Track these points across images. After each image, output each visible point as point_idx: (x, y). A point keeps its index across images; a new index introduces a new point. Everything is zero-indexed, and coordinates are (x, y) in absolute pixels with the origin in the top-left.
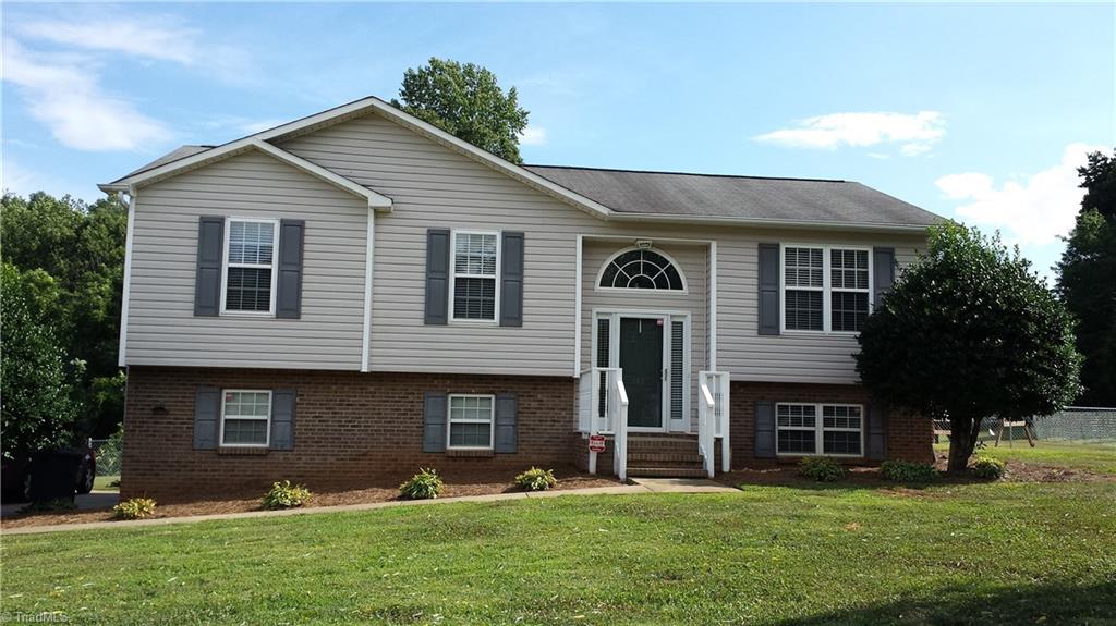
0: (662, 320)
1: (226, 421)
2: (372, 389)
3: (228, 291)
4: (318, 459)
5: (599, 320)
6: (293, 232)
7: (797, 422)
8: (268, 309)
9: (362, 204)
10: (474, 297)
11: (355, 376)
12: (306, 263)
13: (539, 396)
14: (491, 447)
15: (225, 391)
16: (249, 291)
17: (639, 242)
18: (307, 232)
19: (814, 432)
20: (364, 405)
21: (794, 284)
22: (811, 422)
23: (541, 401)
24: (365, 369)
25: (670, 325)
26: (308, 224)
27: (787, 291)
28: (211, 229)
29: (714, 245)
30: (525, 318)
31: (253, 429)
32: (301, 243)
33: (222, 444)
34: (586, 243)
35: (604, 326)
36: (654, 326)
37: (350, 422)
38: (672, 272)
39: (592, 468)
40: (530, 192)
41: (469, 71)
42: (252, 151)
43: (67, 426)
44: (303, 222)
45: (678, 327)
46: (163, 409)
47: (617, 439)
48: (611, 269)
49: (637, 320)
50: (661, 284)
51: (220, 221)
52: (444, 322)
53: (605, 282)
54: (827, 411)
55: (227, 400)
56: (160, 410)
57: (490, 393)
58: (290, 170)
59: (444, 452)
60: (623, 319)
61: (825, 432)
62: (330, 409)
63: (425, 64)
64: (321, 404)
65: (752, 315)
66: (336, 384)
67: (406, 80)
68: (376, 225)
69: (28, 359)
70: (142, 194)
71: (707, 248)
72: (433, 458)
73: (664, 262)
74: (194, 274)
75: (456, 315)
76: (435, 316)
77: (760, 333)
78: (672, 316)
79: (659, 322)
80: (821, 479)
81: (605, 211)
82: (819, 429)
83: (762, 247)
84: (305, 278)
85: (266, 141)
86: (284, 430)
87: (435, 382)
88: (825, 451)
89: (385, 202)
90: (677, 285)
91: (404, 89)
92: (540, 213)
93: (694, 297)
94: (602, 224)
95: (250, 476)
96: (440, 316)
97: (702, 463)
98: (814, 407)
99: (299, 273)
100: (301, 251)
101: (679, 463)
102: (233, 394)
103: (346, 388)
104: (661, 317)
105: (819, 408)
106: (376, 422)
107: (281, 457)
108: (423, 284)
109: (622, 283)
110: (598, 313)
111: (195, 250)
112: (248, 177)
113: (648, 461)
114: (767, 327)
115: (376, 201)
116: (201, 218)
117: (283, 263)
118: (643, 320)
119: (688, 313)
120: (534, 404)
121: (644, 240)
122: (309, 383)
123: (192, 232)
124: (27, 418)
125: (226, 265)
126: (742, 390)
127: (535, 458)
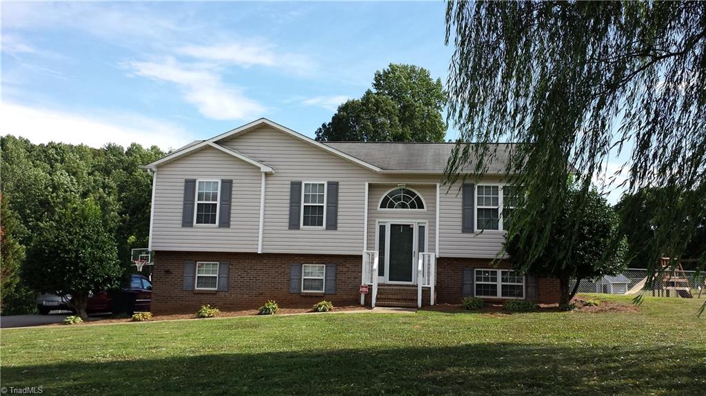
0: (413, 225)
1: (198, 277)
2: (265, 262)
3: (198, 215)
4: (240, 296)
5: (380, 226)
6: (227, 185)
7: (486, 279)
8: (215, 223)
9: (257, 170)
10: (313, 215)
11: (254, 256)
12: (233, 200)
14: (323, 291)
15: (198, 262)
16: (206, 214)
17: (399, 184)
18: (234, 185)
19: (496, 285)
20: (261, 269)
21: (482, 205)
22: (495, 280)
23: (349, 267)
24: (260, 252)
25: (417, 228)
26: (234, 181)
27: (478, 209)
28: (190, 185)
29: (438, 185)
30: (339, 225)
31: (210, 281)
32: (231, 190)
33: (196, 288)
34: (370, 185)
35: (382, 228)
36: (408, 228)
37: (255, 278)
38: (418, 199)
39: (362, 302)
40: (341, 161)
41: (413, 69)
42: (208, 148)
43: (118, 279)
45: (422, 229)
46: (168, 271)
47: (373, 287)
48: (386, 199)
49: (400, 225)
50: (413, 206)
51: (194, 181)
52: (298, 228)
53: (383, 206)
54: (503, 273)
55: (199, 267)
56: (167, 272)
57: (324, 263)
58: (225, 155)
59: (300, 293)
60: (392, 225)
61: (502, 285)
62: (245, 271)
63: (387, 68)
64: (241, 269)
65: (458, 222)
67: (376, 78)
68: (266, 180)
69: (100, 249)
70: (160, 169)
71: (435, 186)
72: (294, 296)
73: (414, 194)
74: (182, 207)
75: (304, 225)
76: (294, 225)
77: (463, 232)
78: (418, 223)
79: (411, 226)
80: (468, 309)
81: (378, 170)
82: (499, 283)
83: (464, 186)
84: (232, 208)
85: (214, 142)
86: (224, 281)
87: (296, 258)
88: (502, 295)
89: (268, 170)
90: (421, 206)
91: (375, 82)
92: (346, 172)
93: (429, 212)
94: (377, 176)
96: (296, 225)
98: (496, 272)
99: (230, 205)
100: (231, 194)
101: (405, 300)
102: (201, 264)
103: (253, 261)
104: (413, 223)
105: (499, 272)
106: (267, 278)
107: (222, 294)
108: (288, 209)
109: (392, 206)
110: (379, 222)
111: (182, 195)
112: (206, 160)
113: (387, 298)
114: (467, 228)
115: (265, 169)
116: (186, 180)
117: (222, 201)
119: (427, 221)
120: (345, 269)
121: (402, 183)
122: (236, 259)
123: (181, 187)
124: (98, 276)
125: (196, 202)
126: (455, 262)
127: (345, 297)
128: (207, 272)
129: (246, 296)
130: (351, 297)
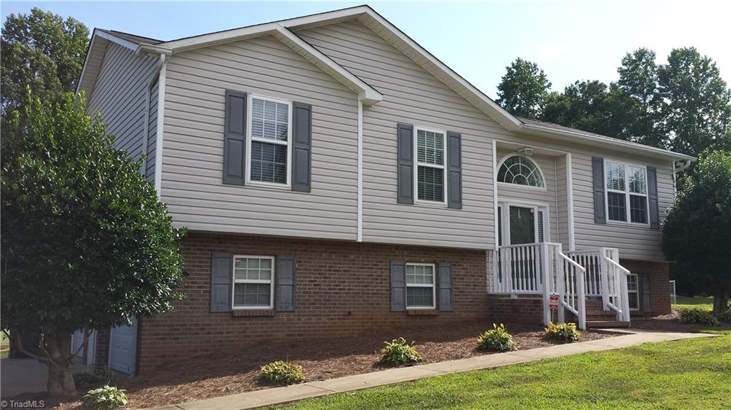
0: (533, 209)
1: (237, 285)
3: (252, 163)
4: (314, 319)
6: (303, 113)
8: (284, 181)
10: (429, 183)
12: (313, 142)
13: (465, 266)
14: (435, 307)
15: (235, 256)
16: (267, 163)
17: (527, 149)
18: (314, 115)
20: (347, 271)
21: (611, 188)
23: (466, 269)
24: (360, 240)
25: (538, 213)
26: (314, 109)
27: (608, 192)
28: (235, 103)
29: (570, 156)
32: (309, 125)
33: (234, 307)
37: (337, 286)
44: (310, 106)
48: (503, 169)
49: (517, 208)
50: (532, 182)
51: (243, 97)
53: (499, 178)
55: (237, 265)
57: (433, 262)
59: (406, 311)
60: (511, 207)
62: (322, 274)
64: (315, 270)
65: (591, 208)
66: (325, 252)
68: (364, 116)
70: (172, 61)
72: (397, 317)
74: (222, 144)
76: (405, 196)
77: (596, 222)
78: (539, 207)
79: (532, 211)
81: (517, 123)
83: (594, 160)
84: (313, 156)
85: (288, 29)
86: (286, 292)
87: (397, 252)
89: (378, 97)
93: (550, 193)
95: (259, 336)
96: (408, 197)
97: (615, 316)
99: (309, 151)
102: (242, 259)
104: (533, 207)
106: (356, 286)
107: (284, 317)
108: (396, 168)
109: (509, 179)
111: (222, 122)
112: (264, 61)
114: (600, 217)
115: (370, 95)
116: (227, 91)
117: (297, 142)
118: (520, 208)
120: (462, 272)
121: (529, 148)
122: (306, 251)
123: (219, 104)
125: (250, 138)
127: (464, 315)
128: (254, 274)
129: (324, 319)
130: (471, 314)
